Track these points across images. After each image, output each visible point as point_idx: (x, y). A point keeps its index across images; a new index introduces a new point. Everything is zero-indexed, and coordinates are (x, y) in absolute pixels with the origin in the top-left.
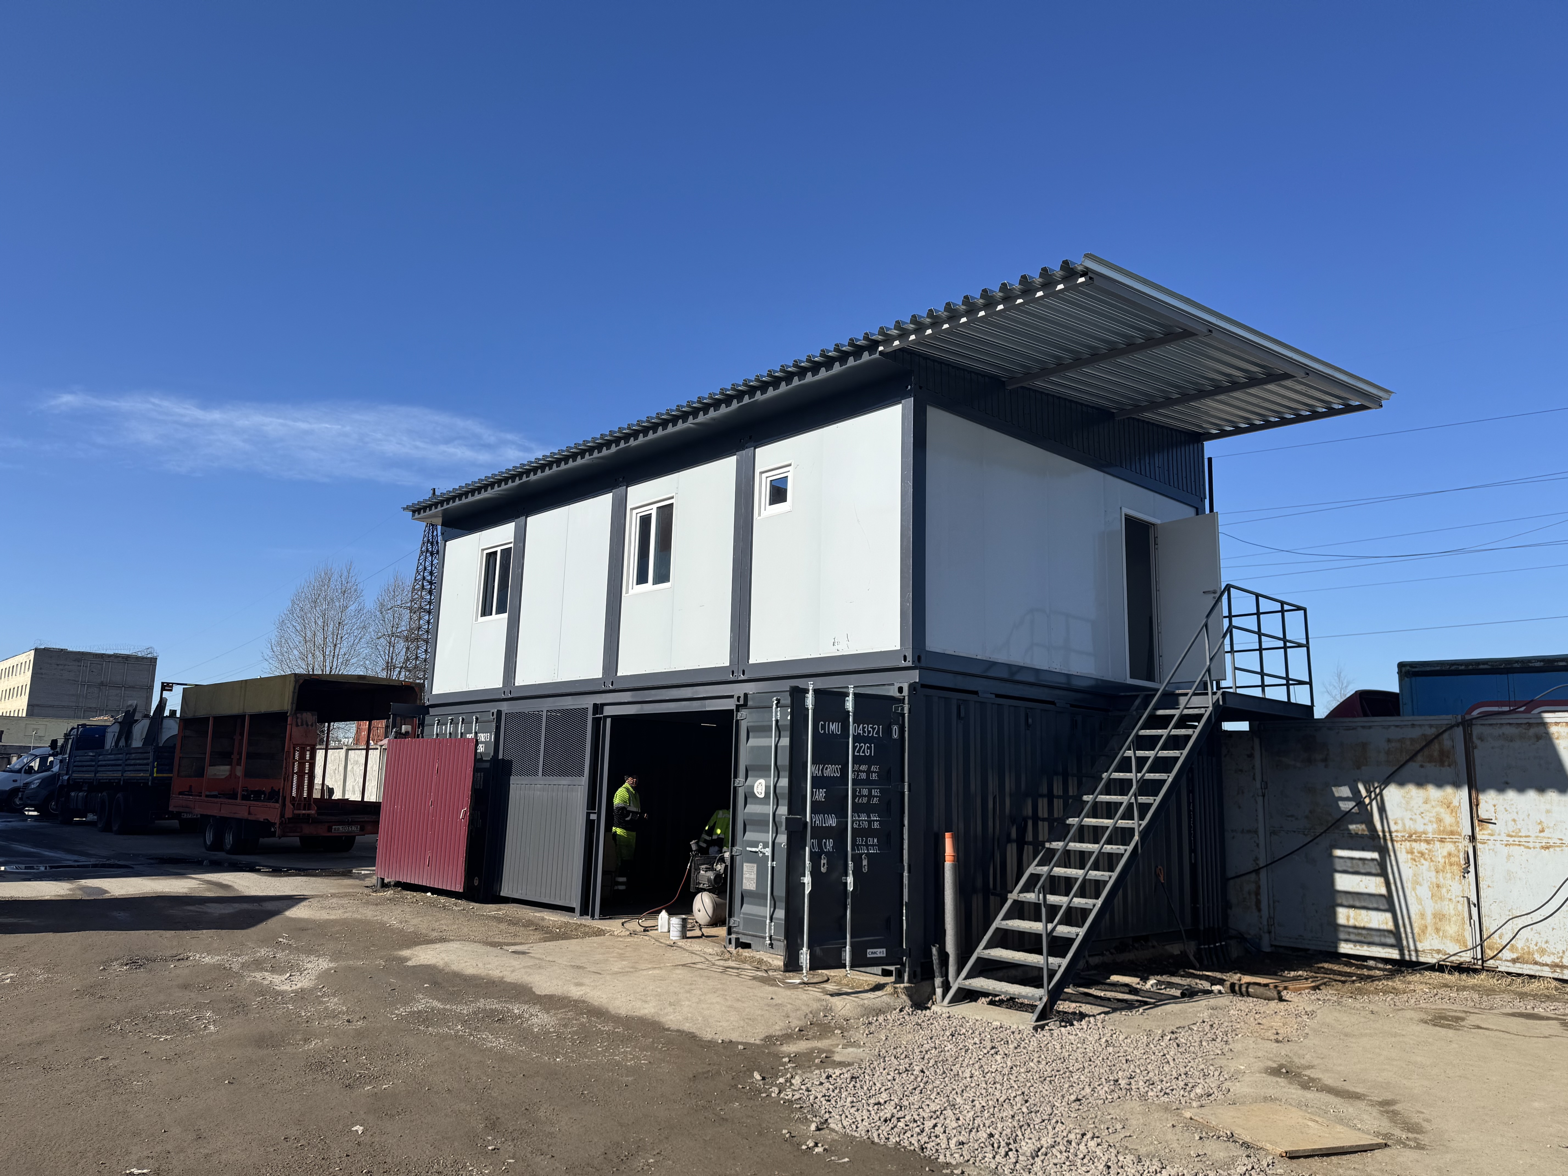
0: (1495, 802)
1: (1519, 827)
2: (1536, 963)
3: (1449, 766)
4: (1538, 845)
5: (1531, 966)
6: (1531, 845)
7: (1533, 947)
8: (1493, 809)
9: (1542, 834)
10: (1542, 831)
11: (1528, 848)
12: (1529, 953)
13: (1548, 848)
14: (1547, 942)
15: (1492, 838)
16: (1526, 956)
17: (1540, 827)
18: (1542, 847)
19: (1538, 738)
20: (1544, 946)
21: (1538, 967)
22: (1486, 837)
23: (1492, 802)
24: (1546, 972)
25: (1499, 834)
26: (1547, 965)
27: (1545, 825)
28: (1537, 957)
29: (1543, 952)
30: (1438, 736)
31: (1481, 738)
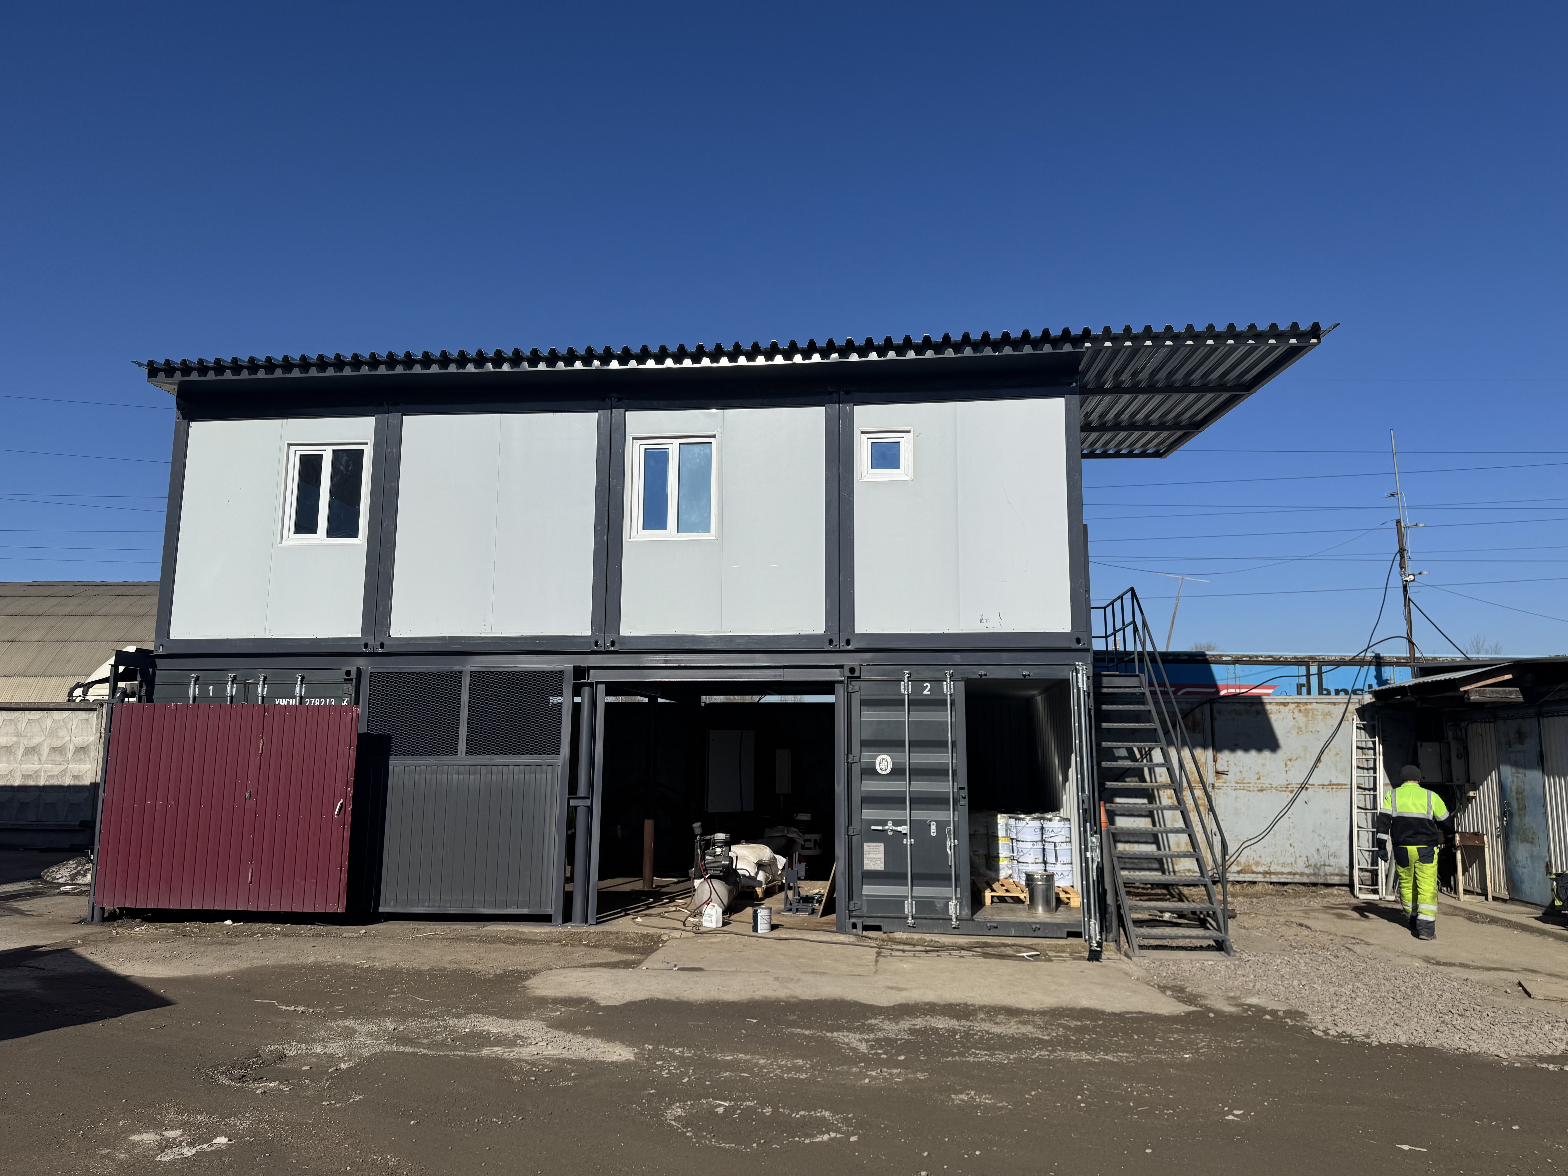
0: (1228, 759)
1: (1244, 776)
2: (1253, 872)
3: (1199, 732)
4: (1256, 789)
5: (1250, 875)
6: (1251, 789)
7: (1251, 861)
8: (1226, 764)
9: (1259, 781)
10: (1259, 779)
11: (1250, 791)
12: (1249, 866)
13: (1262, 790)
14: (1260, 857)
15: (1225, 785)
16: (1247, 868)
17: (1257, 776)
18: (1259, 790)
19: (1258, 713)
20: (1258, 860)
21: (1254, 875)
22: (1221, 785)
23: (1225, 759)
24: (1260, 878)
25: (1230, 782)
26: (1260, 873)
27: (1261, 775)
28: (1254, 868)
29: (1257, 864)
30: (1192, 710)
31: (1219, 713)
